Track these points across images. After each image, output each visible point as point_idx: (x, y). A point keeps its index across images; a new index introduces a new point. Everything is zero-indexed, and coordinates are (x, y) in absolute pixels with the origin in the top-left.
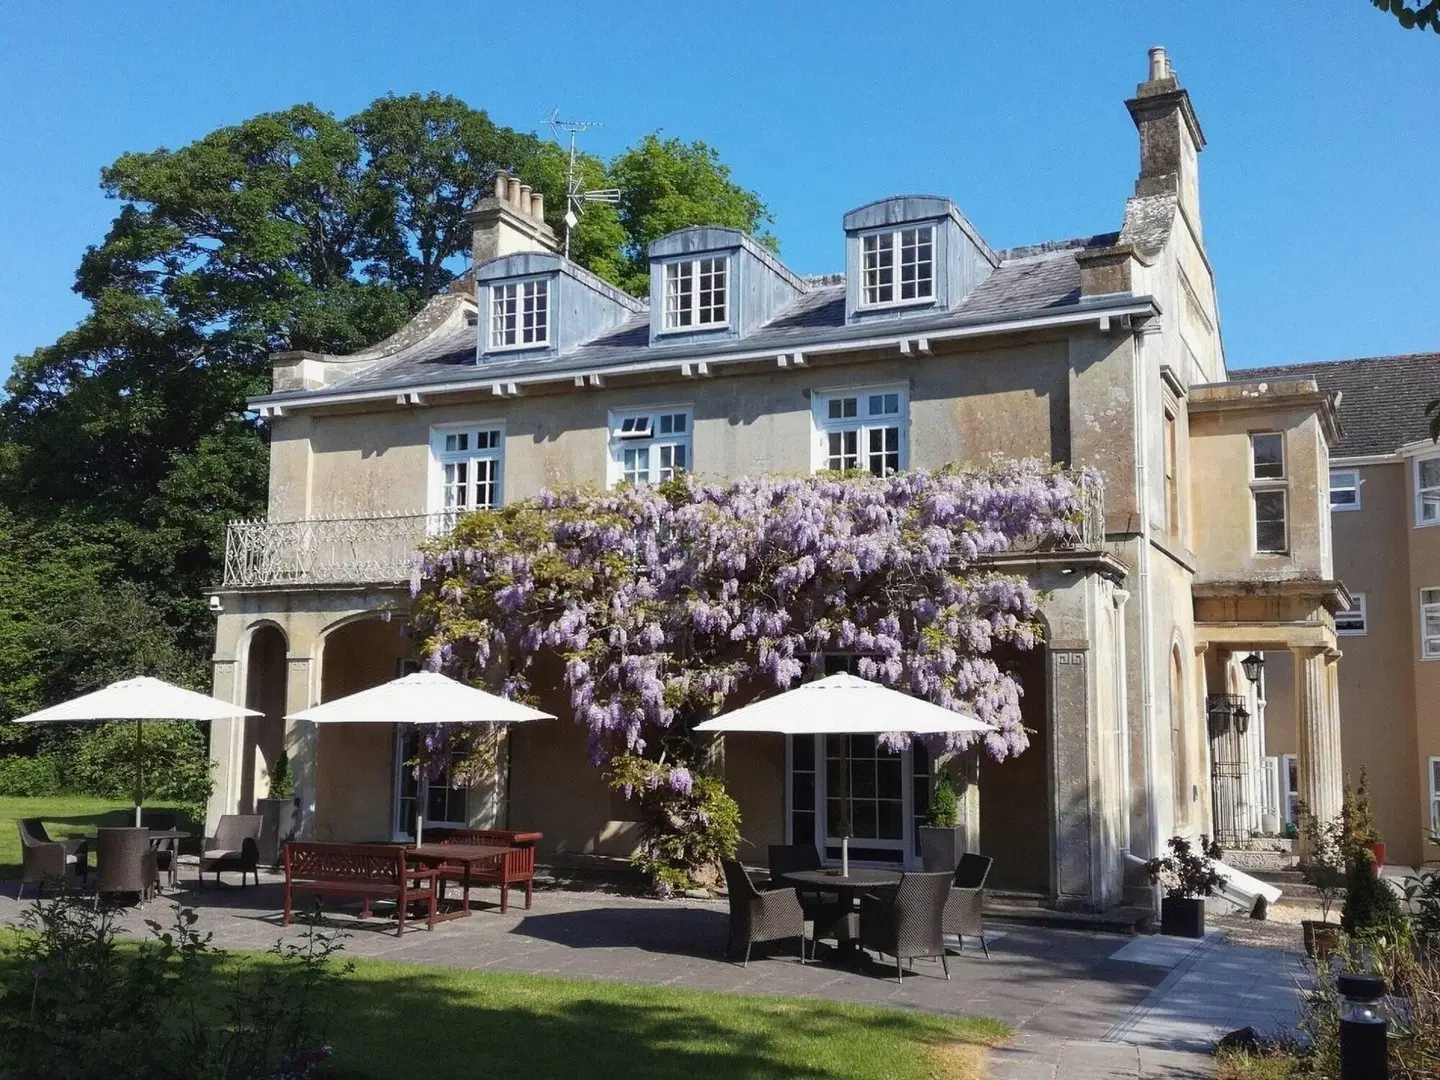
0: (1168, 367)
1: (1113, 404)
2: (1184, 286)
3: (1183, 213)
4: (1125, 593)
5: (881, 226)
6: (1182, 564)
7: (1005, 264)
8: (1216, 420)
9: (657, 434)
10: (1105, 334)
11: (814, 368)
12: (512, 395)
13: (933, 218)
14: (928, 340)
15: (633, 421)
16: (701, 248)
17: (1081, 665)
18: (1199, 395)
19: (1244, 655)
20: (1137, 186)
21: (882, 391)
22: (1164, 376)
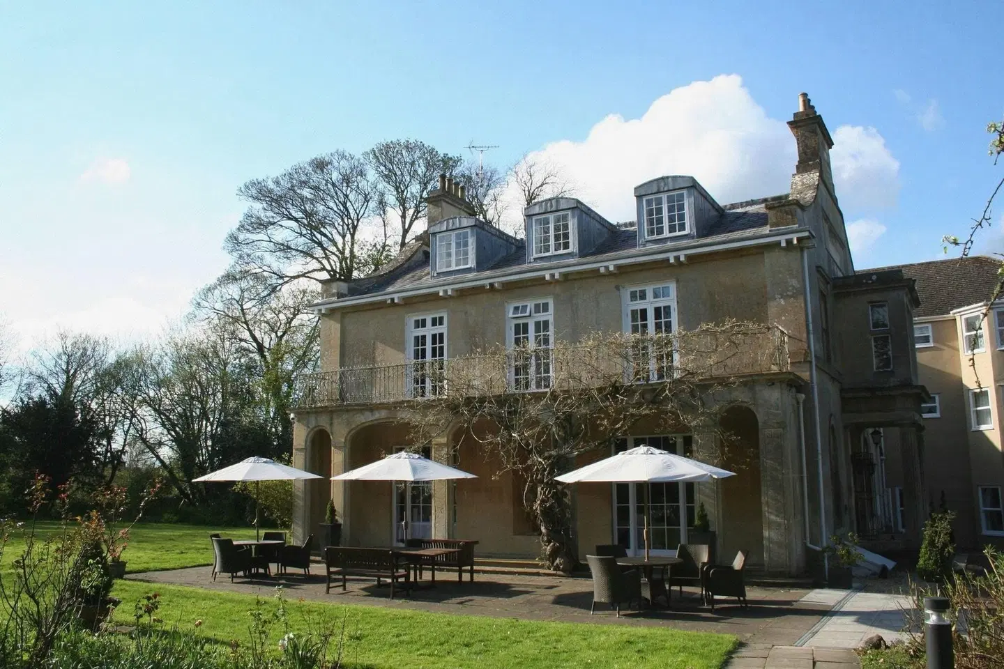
0: (820, 267)
1: (790, 288)
4: (803, 396)
5: (655, 193)
6: (834, 379)
7: (726, 212)
8: (849, 296)
9: (533, 314)
10: (783, 249)
11: (621, 274)
12: (449, 295)
13: (684, 188)
14: (685, 255)
15: (519, 307)
16: (554, 209)
18: (839, 283)
19: (871, 430)
20: (798, 168)
21: (660, 286)
22: (818, 271)
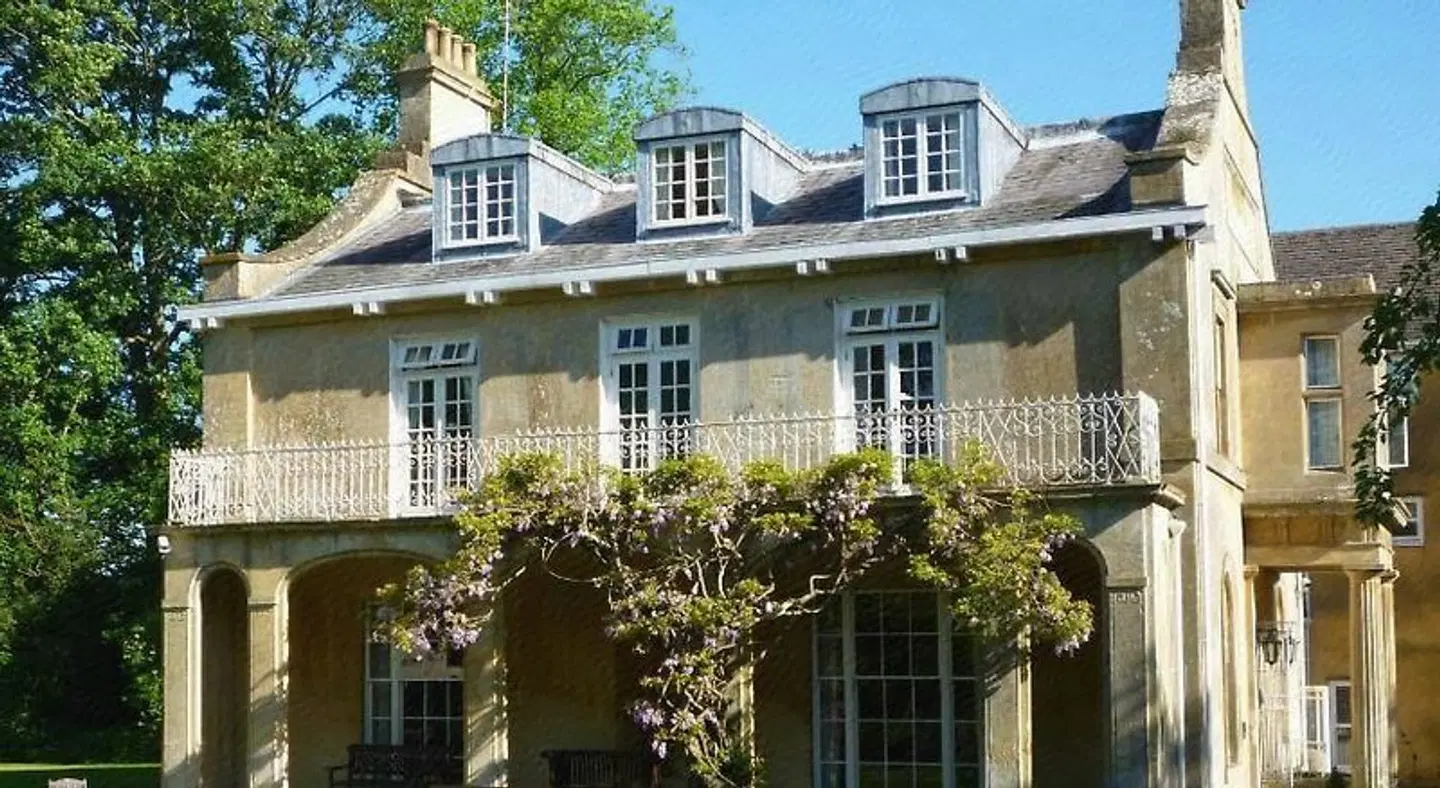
0: (1219, 272)
1: (1167, 319)
2: (1230, 169)
3: (1228, 88)
4: (1181, 523)
5: (903, 110)
6: (1232, 483)
7: (1034, 145)
8: (1265, 322)
9: (659, 348)
10: (1157, 244)
11: (838, 279)
12: (489, 305)
13: (960, 103)
14: (966, 244)
15: (629, 332)
16: (695, 131)
17: (1139, 604)
18: (1248, 295)
20: (1179, 59)
21: (911, 302)
22: (1215, 280)
